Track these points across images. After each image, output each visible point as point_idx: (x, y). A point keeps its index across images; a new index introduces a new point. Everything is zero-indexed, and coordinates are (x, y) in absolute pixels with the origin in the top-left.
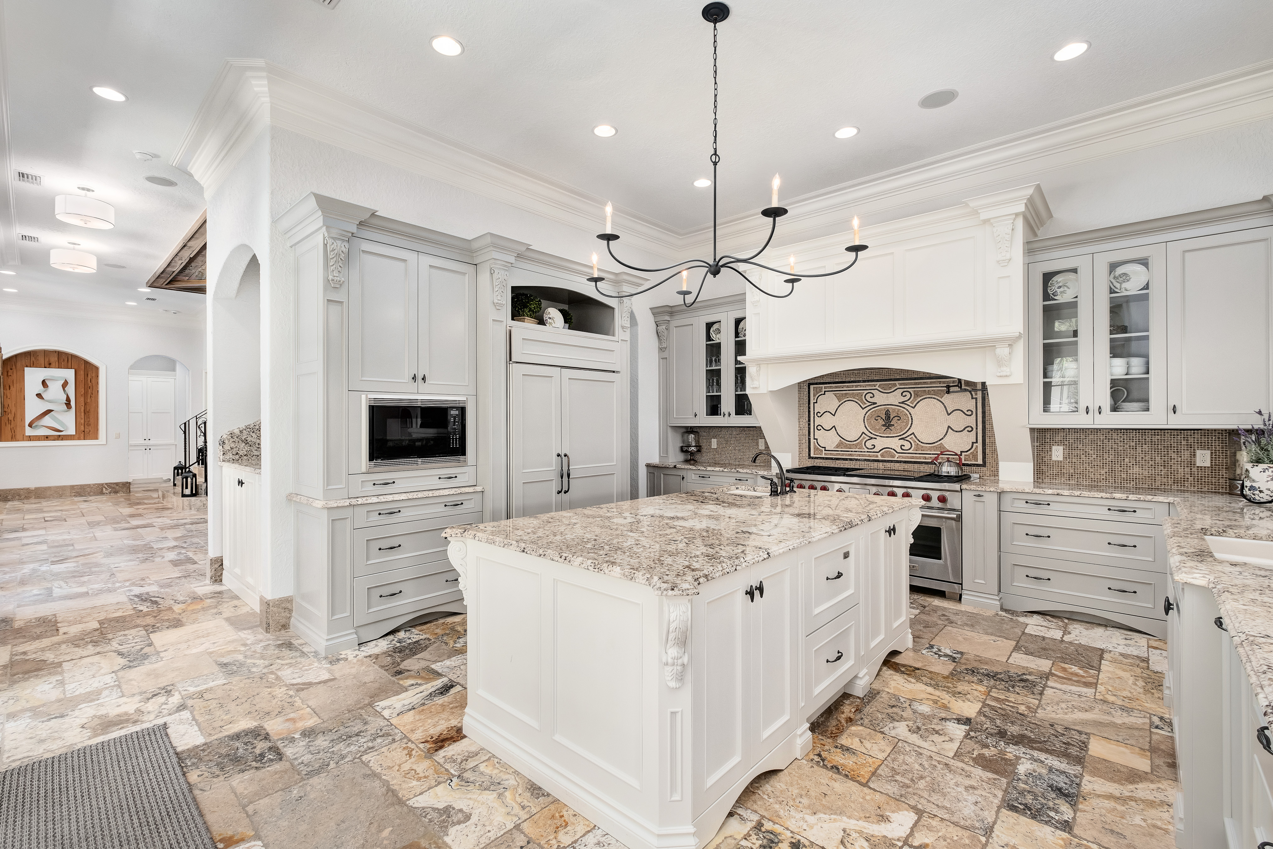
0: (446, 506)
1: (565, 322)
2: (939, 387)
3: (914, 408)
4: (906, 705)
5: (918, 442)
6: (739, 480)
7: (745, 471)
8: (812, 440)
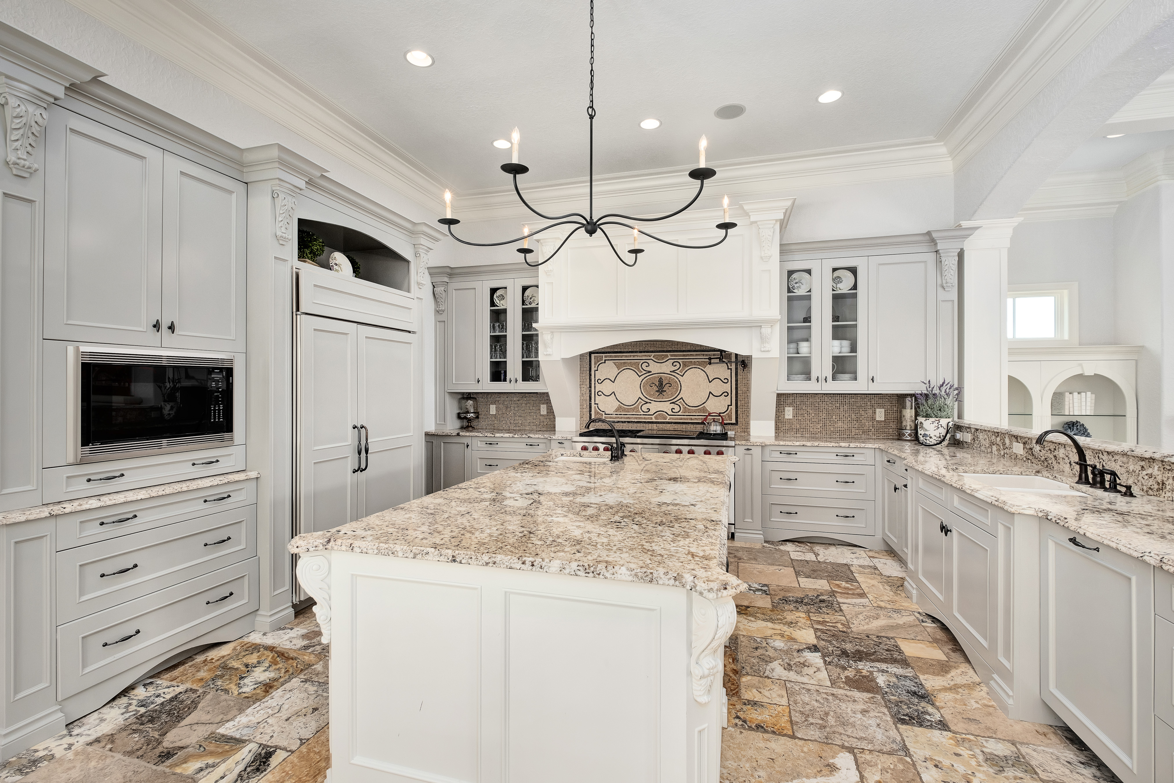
0: (205, 501)
1: (354, 272)
2: (702, 359)
3: (682, 376)
4: (764, 644)
5: (686, 405)
6: (530, 445)
7: (537, 436)
8: (593, 405)
